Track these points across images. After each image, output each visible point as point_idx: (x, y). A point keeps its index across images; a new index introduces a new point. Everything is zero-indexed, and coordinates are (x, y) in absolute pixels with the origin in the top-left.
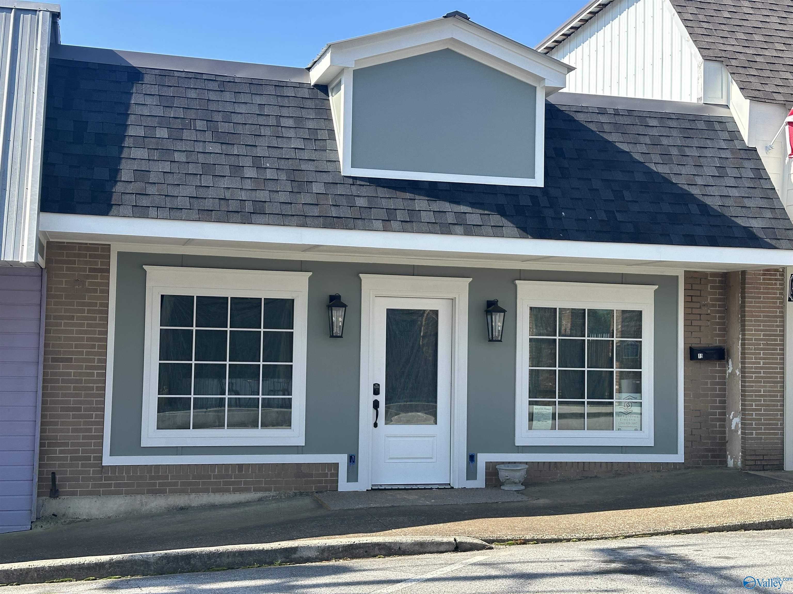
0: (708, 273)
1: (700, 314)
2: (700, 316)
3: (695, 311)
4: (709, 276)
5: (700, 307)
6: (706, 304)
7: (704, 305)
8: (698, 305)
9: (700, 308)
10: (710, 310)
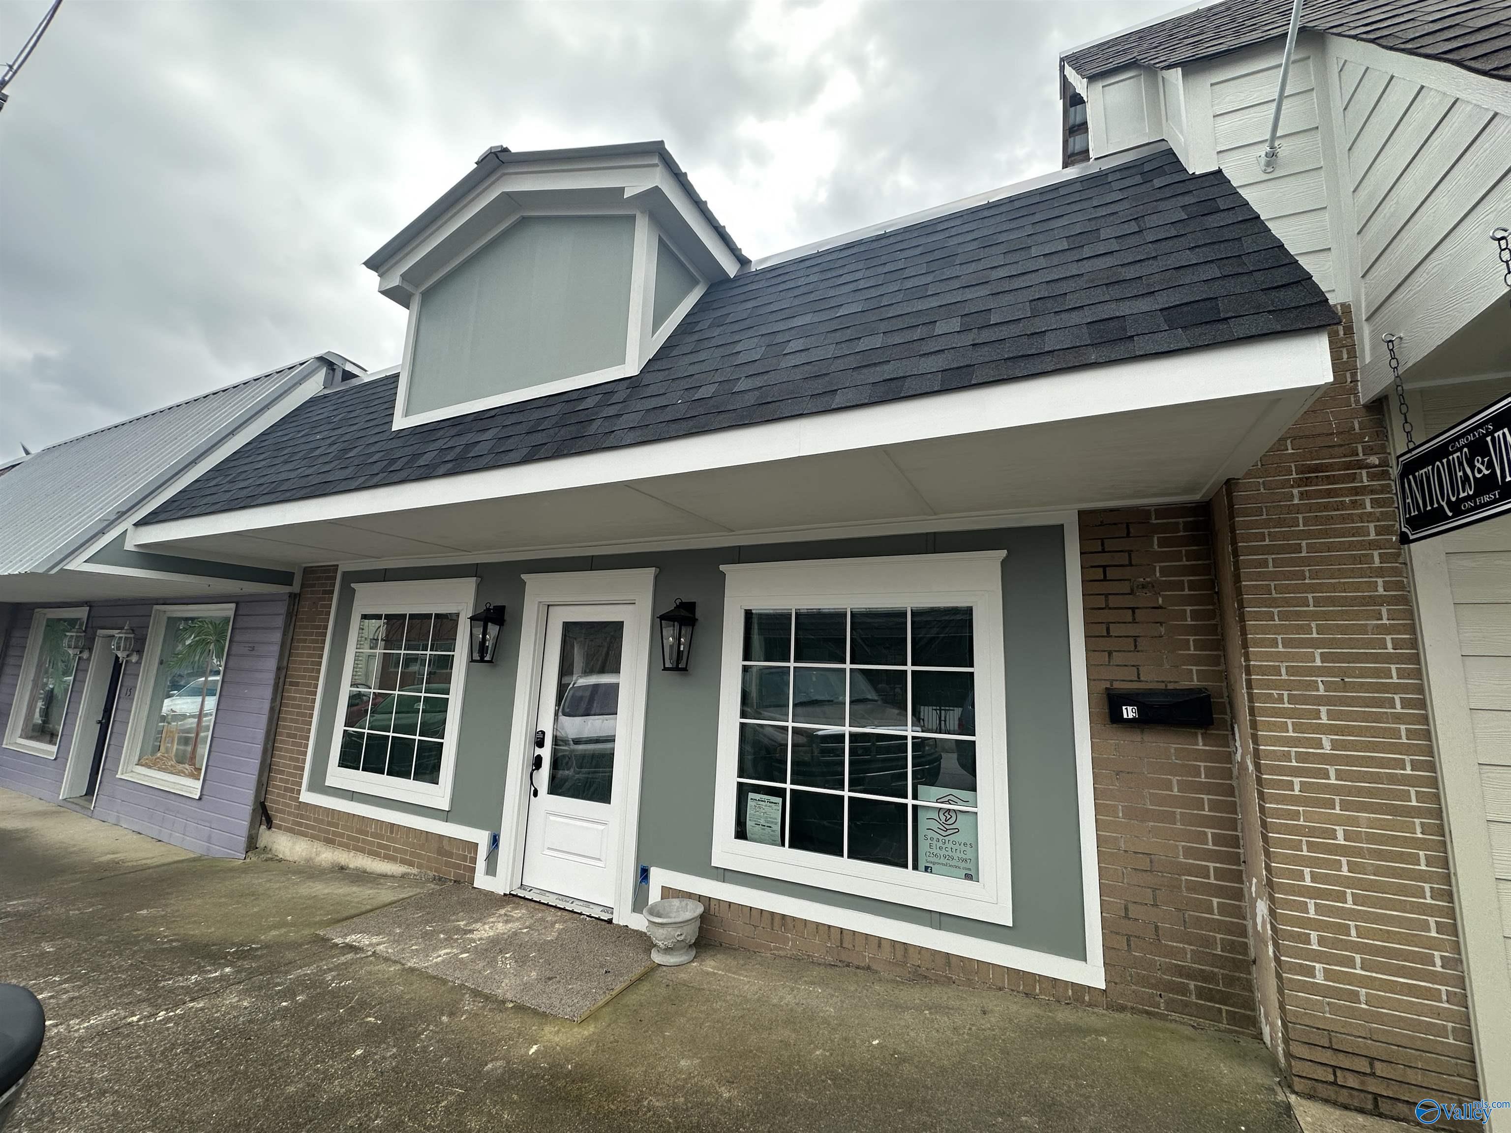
0: (1149, 510)
1: (1133, 609)
2: (1134, 613)
3: (1113, 601)
4: (1153, 517)
5: (1132, 590)
6: (1149, 583)
7: (1143, 586)
8: (1125, 587)
9: (1132, 593)
10: (1164, 597)
